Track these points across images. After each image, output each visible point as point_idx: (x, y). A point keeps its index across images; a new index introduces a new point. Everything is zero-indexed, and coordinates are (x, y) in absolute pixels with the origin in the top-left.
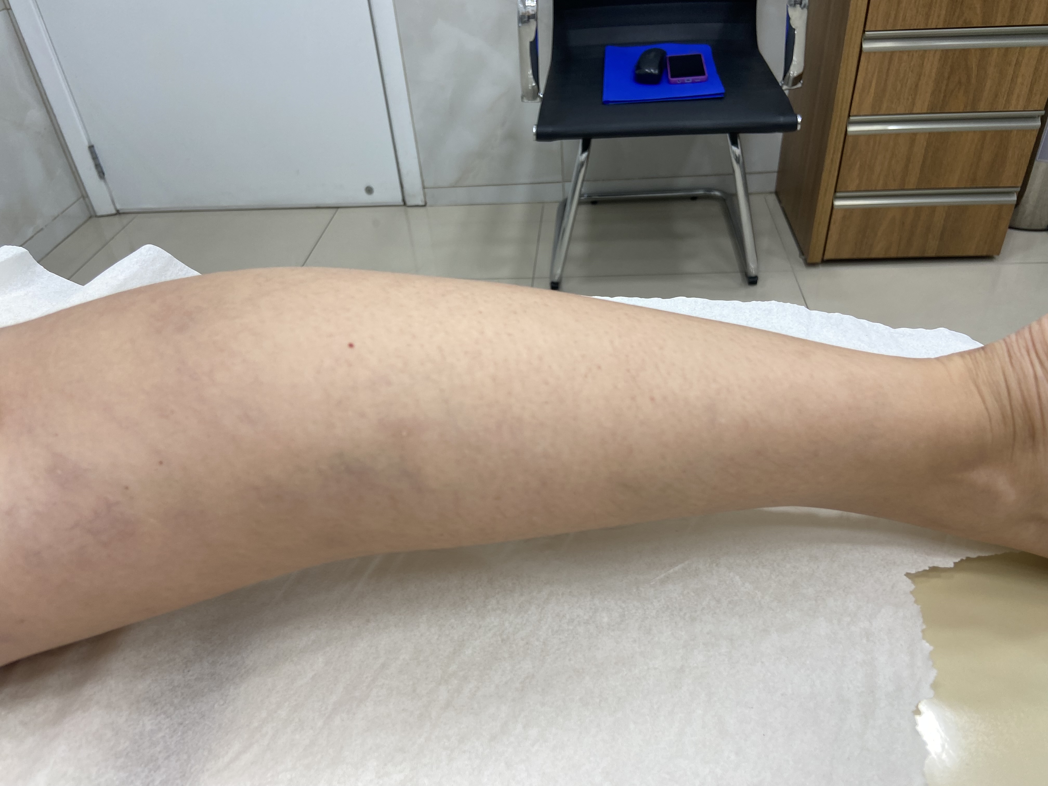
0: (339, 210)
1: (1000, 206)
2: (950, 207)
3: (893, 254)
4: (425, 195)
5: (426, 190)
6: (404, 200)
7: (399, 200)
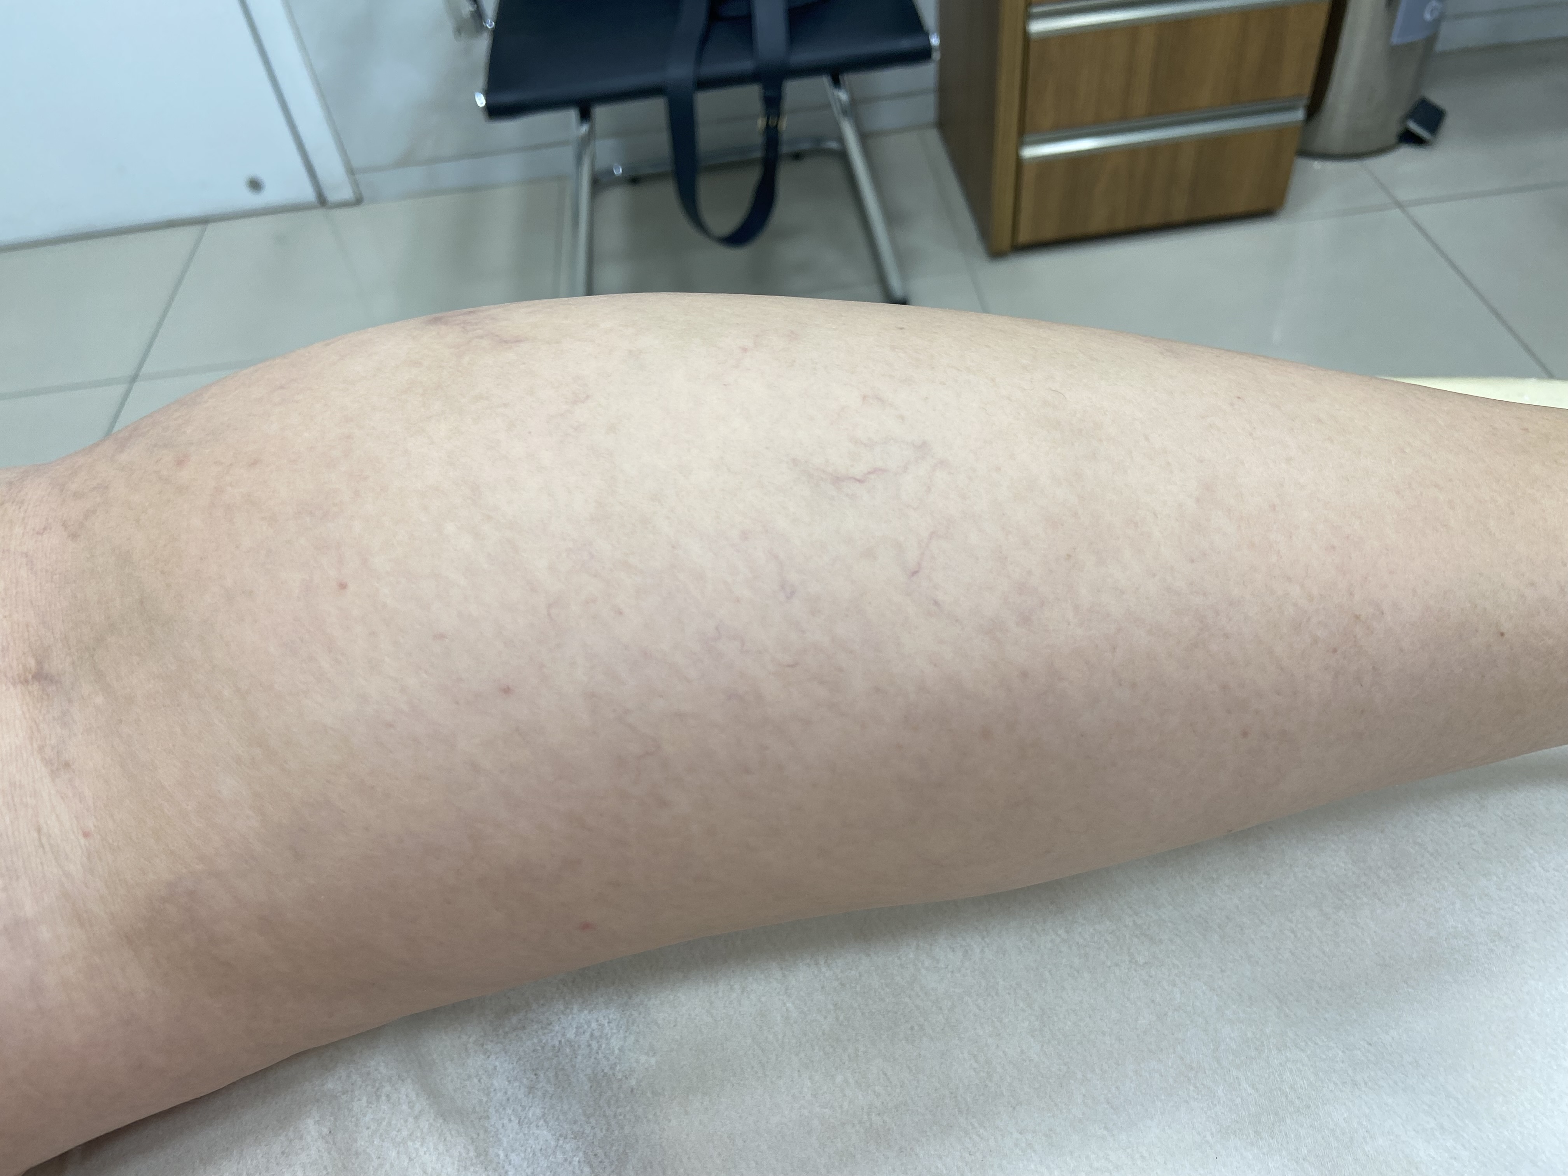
0: (210, 227)
1: (1280, 131)
2: (1204, 143)
3: (1119, 224)
4: (355, 184)
5: (356, 176)
6: (320, 195)
7: (310, 195)
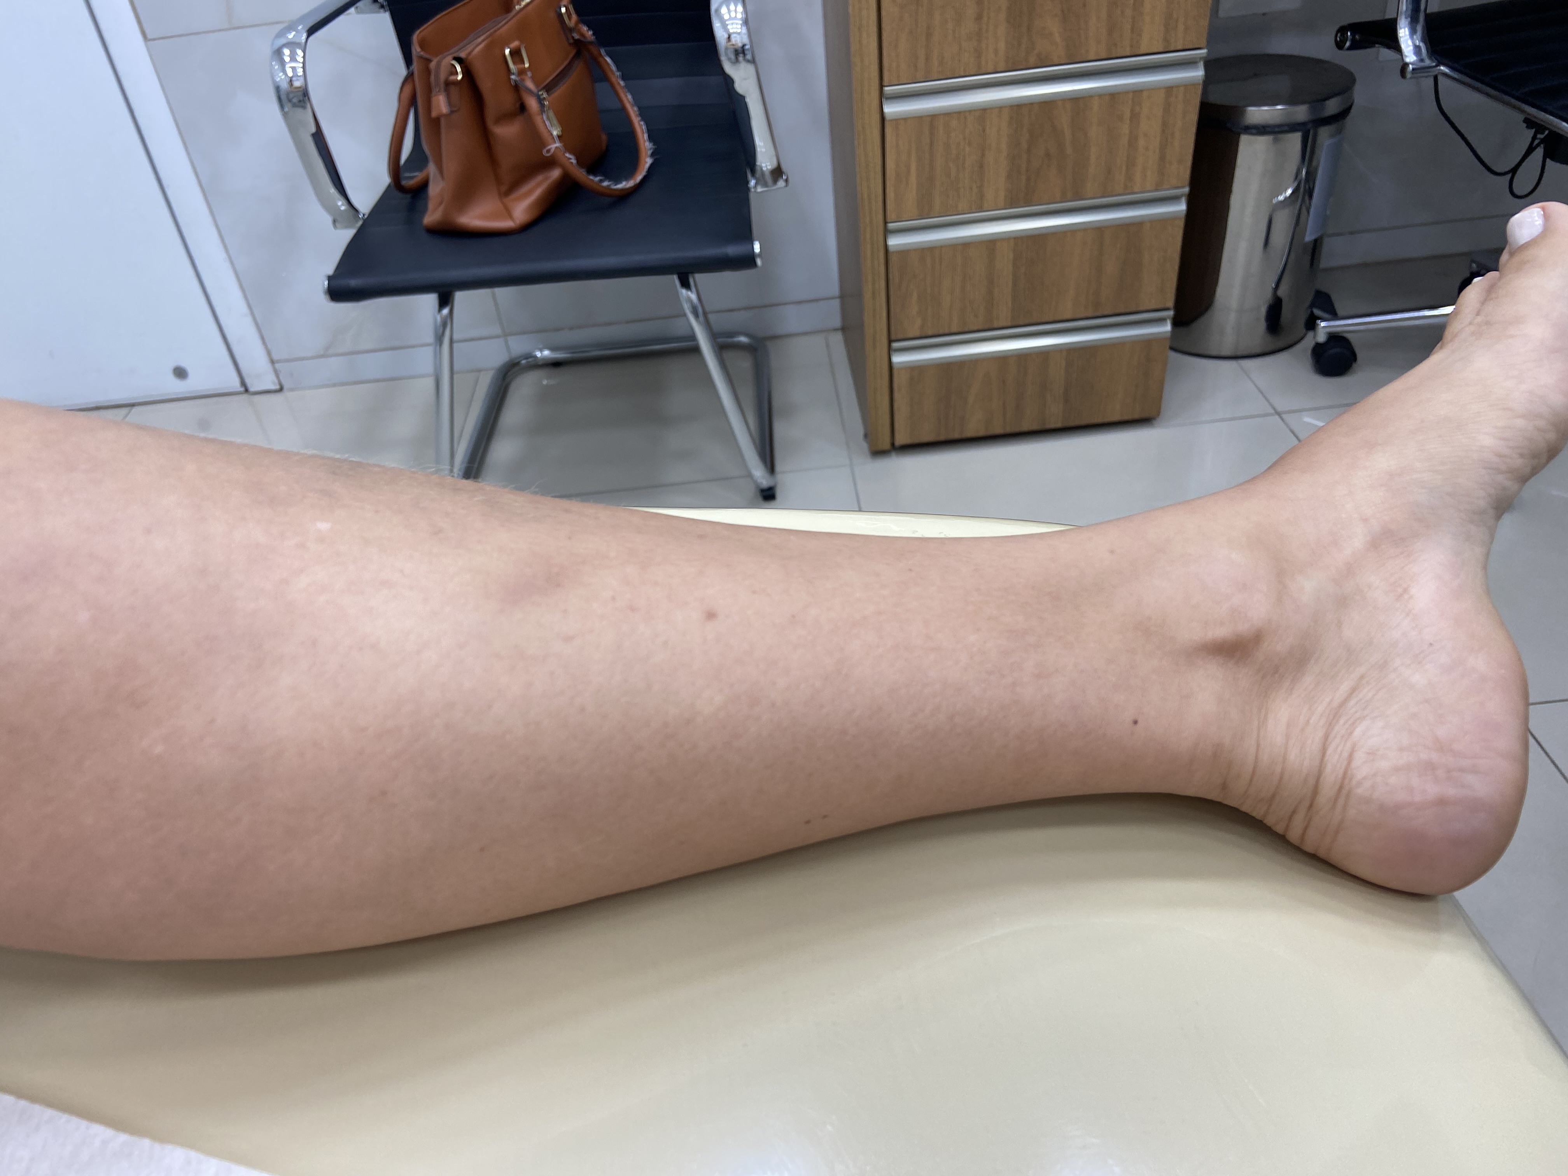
0: (133, 409)
1: (1149, 343)
2: (1070, 351)
3: (998, 431)
4: (277, 373)
5: (277, 365)
6: (243, 383)
7: (236, 385)
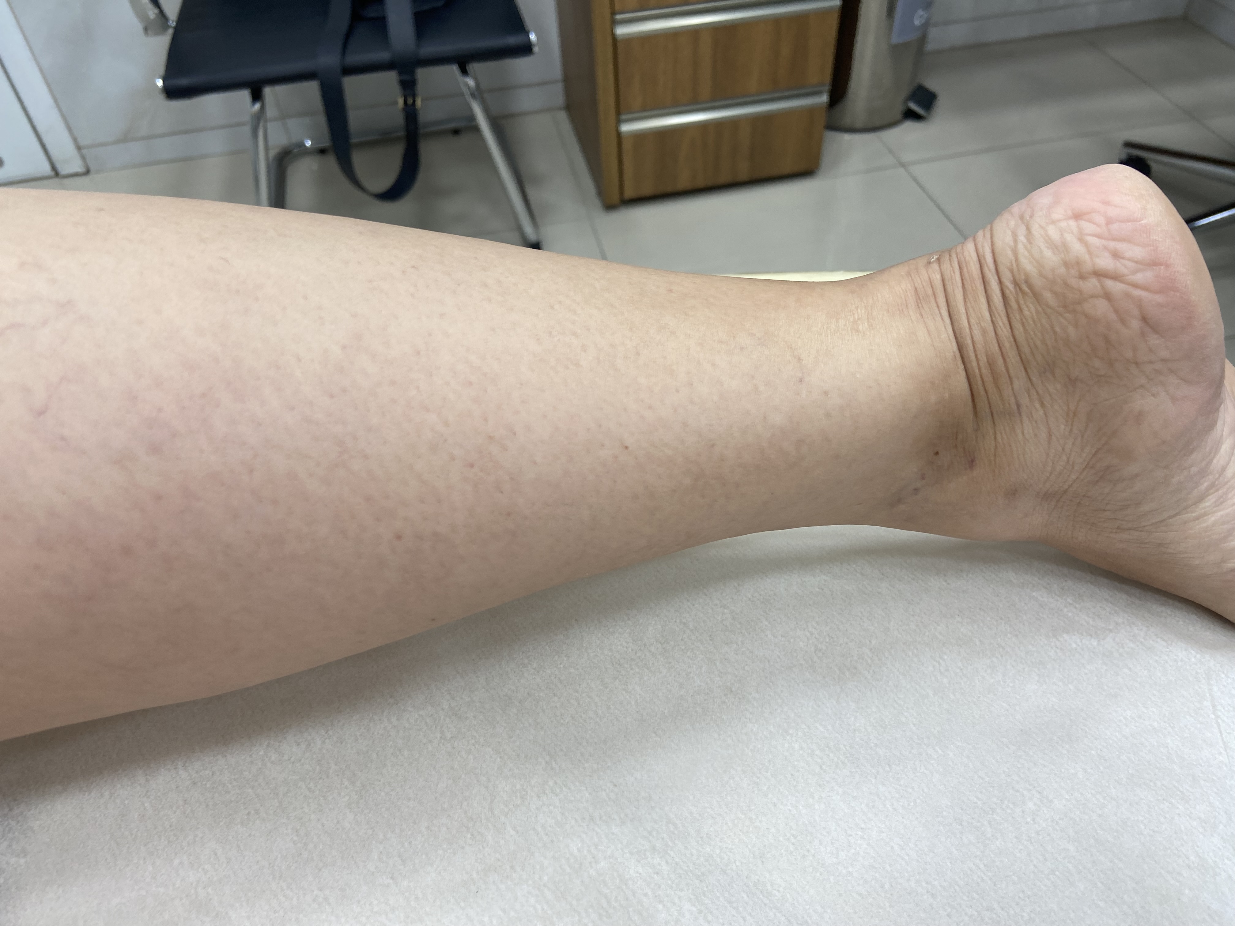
1: (811, 111)
2: (755, 120)
3: (701, 182)
4: (83, 158)
5: (84, 151)
6: (54, 168)
7: (46, 169)
